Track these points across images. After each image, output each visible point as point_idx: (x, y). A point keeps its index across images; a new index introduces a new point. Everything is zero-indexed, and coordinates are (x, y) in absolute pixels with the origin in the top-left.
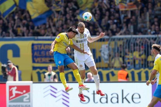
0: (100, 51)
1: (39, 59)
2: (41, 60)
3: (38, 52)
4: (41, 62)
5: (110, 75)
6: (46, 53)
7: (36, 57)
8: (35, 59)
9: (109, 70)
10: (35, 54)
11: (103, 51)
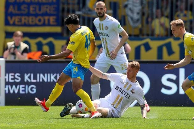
0: (126, 6)
1: (16, 19)
2: (21, 21)
3: (16, 7)
4: (19, 23)
5: (143, 49)
6: (29, 9)
7: (12, 15)
8: (9, 18)
9: (141, 39)
10: (11, 9)
11: (130, 6)
